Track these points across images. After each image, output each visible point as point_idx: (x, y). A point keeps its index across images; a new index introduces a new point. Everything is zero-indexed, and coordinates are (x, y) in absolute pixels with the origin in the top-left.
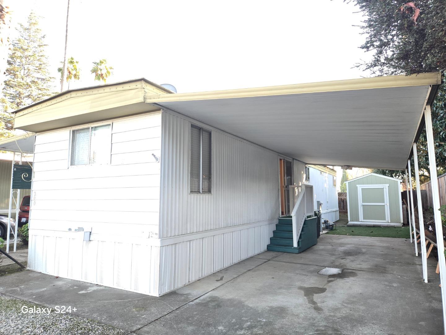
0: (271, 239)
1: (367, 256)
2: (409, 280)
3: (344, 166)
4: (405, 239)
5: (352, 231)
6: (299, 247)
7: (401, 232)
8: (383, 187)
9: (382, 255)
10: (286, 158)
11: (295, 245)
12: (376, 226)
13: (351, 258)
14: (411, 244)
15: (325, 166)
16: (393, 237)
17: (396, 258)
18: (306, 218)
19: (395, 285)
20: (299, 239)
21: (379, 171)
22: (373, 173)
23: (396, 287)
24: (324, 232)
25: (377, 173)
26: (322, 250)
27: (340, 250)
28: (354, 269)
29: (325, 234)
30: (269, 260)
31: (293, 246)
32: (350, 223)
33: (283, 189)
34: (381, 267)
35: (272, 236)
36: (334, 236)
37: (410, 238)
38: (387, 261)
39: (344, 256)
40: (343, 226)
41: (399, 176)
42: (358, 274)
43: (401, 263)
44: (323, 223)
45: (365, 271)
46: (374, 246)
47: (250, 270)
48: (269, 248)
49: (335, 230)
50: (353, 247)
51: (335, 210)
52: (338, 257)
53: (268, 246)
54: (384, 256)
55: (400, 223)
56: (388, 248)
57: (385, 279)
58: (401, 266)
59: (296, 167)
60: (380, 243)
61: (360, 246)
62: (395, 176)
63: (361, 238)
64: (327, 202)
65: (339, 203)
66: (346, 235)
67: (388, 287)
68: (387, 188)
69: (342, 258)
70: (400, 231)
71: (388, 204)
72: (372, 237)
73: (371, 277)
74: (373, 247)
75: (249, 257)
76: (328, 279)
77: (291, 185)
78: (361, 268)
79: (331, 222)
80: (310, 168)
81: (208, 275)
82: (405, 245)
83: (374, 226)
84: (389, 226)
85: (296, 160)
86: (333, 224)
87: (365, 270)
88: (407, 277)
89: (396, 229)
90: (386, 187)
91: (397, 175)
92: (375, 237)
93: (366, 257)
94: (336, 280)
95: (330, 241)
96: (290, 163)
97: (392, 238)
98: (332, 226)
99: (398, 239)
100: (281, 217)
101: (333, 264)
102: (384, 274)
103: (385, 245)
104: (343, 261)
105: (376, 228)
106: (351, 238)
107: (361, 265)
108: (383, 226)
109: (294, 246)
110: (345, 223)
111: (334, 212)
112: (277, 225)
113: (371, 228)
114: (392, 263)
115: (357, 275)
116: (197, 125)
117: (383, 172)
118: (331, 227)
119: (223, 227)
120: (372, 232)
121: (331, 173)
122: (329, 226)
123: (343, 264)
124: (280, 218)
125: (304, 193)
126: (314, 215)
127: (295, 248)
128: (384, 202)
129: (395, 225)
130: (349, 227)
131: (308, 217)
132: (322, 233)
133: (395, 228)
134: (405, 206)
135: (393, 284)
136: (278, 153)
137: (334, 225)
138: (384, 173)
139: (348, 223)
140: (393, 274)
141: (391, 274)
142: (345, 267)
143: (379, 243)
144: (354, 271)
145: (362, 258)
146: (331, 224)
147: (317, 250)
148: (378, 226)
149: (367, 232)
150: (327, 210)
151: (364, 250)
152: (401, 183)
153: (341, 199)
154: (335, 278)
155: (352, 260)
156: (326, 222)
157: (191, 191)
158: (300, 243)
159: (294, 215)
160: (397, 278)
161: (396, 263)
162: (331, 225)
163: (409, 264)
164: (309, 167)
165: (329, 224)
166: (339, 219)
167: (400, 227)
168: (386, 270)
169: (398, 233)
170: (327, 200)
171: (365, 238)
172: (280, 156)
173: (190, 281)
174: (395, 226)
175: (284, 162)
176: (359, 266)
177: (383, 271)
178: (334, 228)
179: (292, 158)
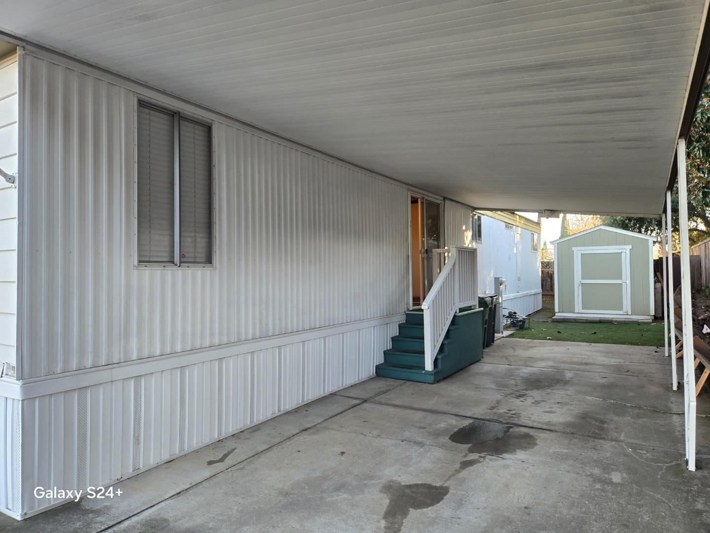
0: (386, 353)
1: (571, 390)
2: (652, 460)
3: (545, 210)
4: (654, 348)
5: (559, 332)
6: (437, 370)
7: (649, 333)
8: (620, 251)
9: (603, 386)
10: (427, 196)
11: (429, 366)
12: (605, 320)
13: (536, 394)
14: (665, 360)
15: (512, 212)
16: (632, 344)
17: (631, 394)
18: (458, 311)
19: (616, 477)
20: (438, 354)
21: (616, 222)
22: (605, 225)
23: (617, 484)
24: (506, 333)
25: (612, 226)
26: (487, 374)
27: (522, 374)
28: (535, 425)
29: (507, 337)
30: (365, 401)
31: (424, 368)
32: (559, 315)
33: (420, 256)
34: (596, 420)
35: (390, 346)
36: (521, 343)
37: (664, 346)
38: (611, 403)
39: (524, 390)
40: (545, 322)
41: (652, 231)
42: (537, 442)
43: (640, 408)
44: (507, 317)
45: (556, 431)
46: (591, 364)
47: (306, 430)
48: (381, 372)
49: (528, 328)
50: (551, 367)
51: (533, 292)
52: (511, 391)
53: (378, 368)
54: (607, 389)
55: (648, 315)
56: (618, 369)
57: (595, 457)
58: (638, 416)
59: (450, 214)
60: (606, 357)
61: (563, 366)
62: (645, 231)
63: (572, 345)
64: (519, 279)
65: (542, 281)
66: (545, 339)
67: (598, 486)
68: (628, 252)
69: (518, 393)
70: (648, 330)
71: (628, 282)
72: (593, 344)
73: (565, 451)
74: (587, 367)
75: (327, 393)
76: (465, 456)
77: (438, 247)
78: (549, 423)
79: (521, 316)
80: (483, 218)
81: (200, 445)
82: (653, 361)
83: (601, 322)
84: (627, 321)
85: (452, 200)
86: (524, 319)
87: (556, 428)
88: (647, 452)
89: (641, 327)
90: (626, 251)
91: (648, 230)
92: (599, 345)
93: (569, 393)
94: (482, 460)
95: (510, 352)
96: (438, 205)
97: (630, 346)
98: (523, 321)
99: (642, 347)
100: (411, 309)
101: (495, 410)
102: (596, 440)
103: (613, 361)
104: (518, 402)
105: (603, 326)
106: (553, 346)
107: (551, 415)
108: (616, 321)
109: (426, 369)
110: (550, 315)
111: (533, 296)
112: (401, 327)
113: (595, 325)
114: (619, 409)
115: (536, 444)
116: (161, 103)
117: (623, 224)
118: (521, 323)
119: (250, 337)
120: (595, 333)
121: (528, 227)
122: (517, 321)
123: (513, 412)
124: (409, 312)
125: (454, 264)
126: (477, 306)
127: (428, 373)
128: (621, 278)
129: (639, 319)
130: (554, 323)
131: (461, 310)
132: (502, 335)
133: (639, 325)
134: (659, 285)
135: (613, 473)
136: (406, 184)
137: (527, 321)
138: (625, 226)
139: (555, 315)
140: (616, 441)
141: (612, 440)
142: (516, 421)
143: (602, 357)
144: (531, 432)
145: (559, 394)
146: (520, 319)
147: (477, 374)
148: (608, 320)
149: (586, 333)
150: (518, 292)
151: (569, 375)
152: (654, 242)
153: (548, 273)
154: (482, 455)
155: (536, 401)
156: (511, 315)
157: (140, 262)
158: (439, 362)
159: (427, 308)
160: (626, 455)
161: (630, 410)
162: (521, 321)
163: (655, 411)
164: (479, 215)
165: (518, 318)
166: (541, 308)
167: (649, 323)
168: (602, 429)
169: (642, 335)
170: (518, 276)
171: (578, 345)
172: (412, 191)
173: (141, 467)
174: (640, 321)
175: (422, 203)
176: (547, 418)
177: (597, 431)
178: (526, 325)
179: (442, 197)
